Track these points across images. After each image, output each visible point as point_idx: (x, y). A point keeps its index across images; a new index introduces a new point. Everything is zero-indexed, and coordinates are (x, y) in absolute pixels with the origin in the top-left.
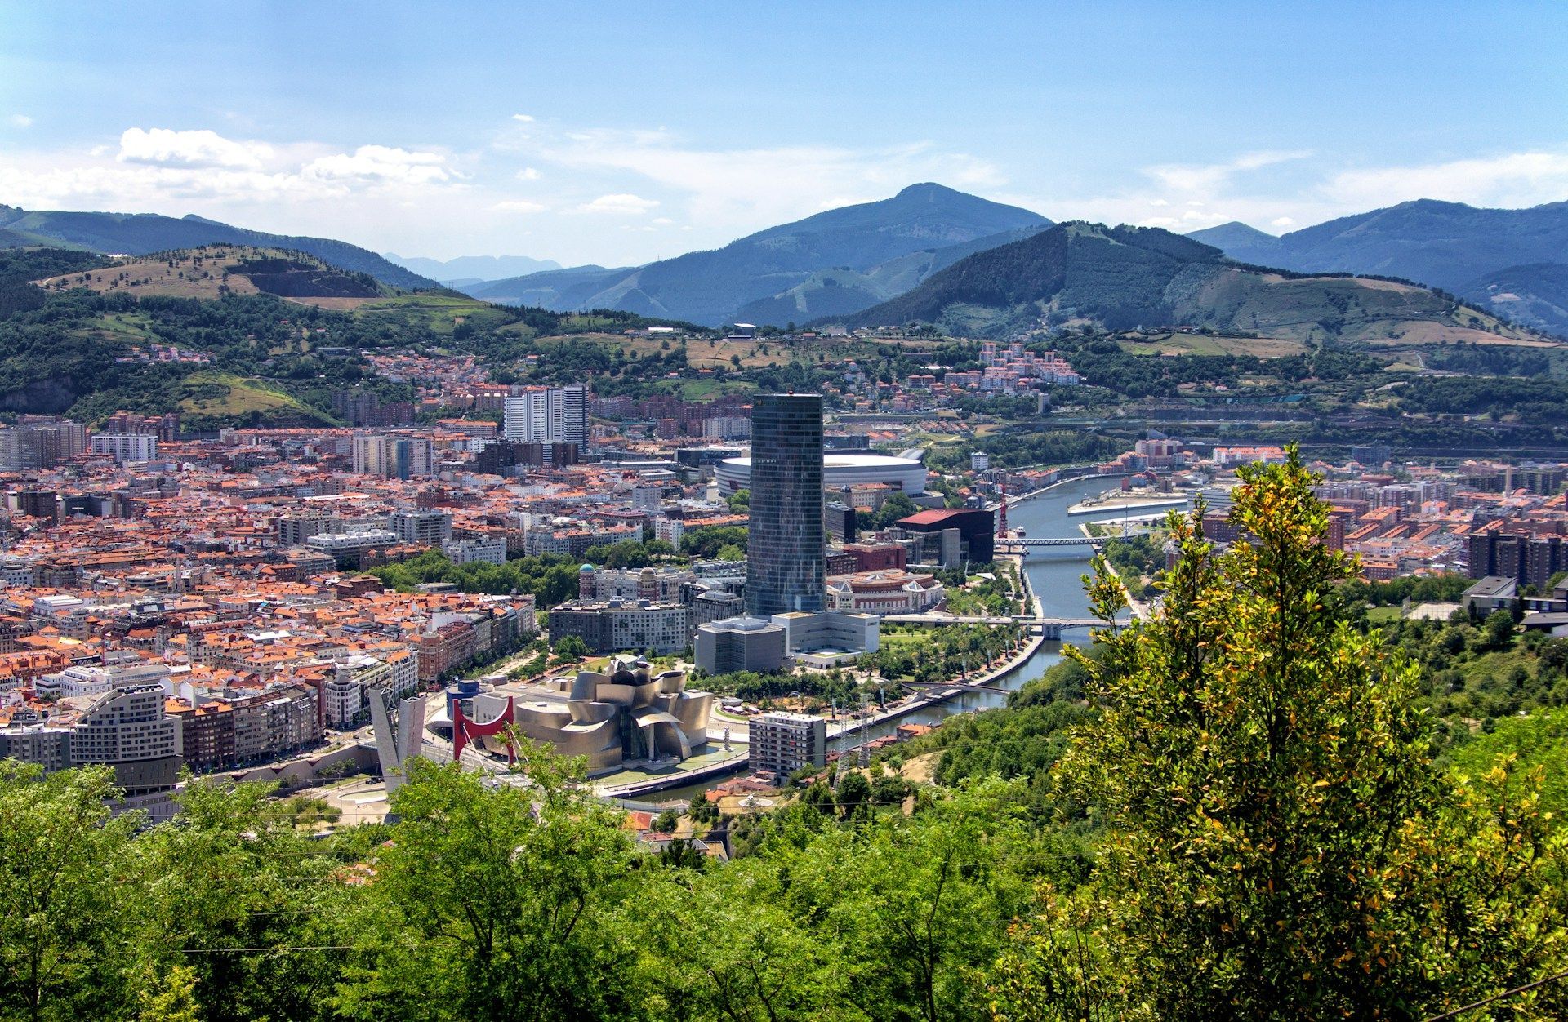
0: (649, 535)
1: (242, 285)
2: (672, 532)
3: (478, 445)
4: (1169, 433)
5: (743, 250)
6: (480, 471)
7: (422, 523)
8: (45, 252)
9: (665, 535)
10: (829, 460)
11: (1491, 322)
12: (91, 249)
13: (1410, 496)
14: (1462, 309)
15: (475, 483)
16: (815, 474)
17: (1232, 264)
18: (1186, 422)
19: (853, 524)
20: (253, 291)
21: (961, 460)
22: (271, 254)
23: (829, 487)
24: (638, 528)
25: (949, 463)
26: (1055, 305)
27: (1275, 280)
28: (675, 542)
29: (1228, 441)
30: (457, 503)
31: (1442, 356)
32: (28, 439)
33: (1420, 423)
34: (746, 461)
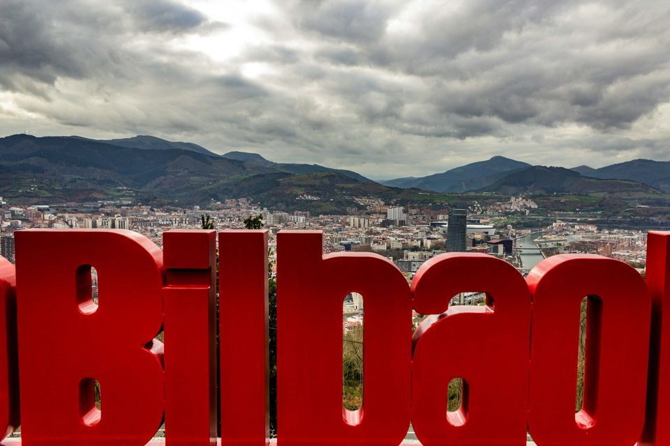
0: (422, 244)
1: (326, 181)
2: (428, 244)
3: (381, 220)
4: (563, 220)
5: (449, 173)
6: (381, 227)
7: (366, 239)
8: (282, 173)
9: (426, 244)
10: (468, 226)
11: (659, 192)
12: (291, 172)
13: (633, 239)
14: (650, 188)
15: (379, 229)
16: (464, 229)
17: (582, 176)
18: (568, 218)
19: (475, 242)
20: (328, 183)
21: (505, 227)
22: (333, 174)
23: (468, 232)
24: (419, 242)
25: (502, 227)
26: (532, 187)
27: (595, 181)
28: (429, 246)
29: (580, 223)
30: (375, 234)
31: (644, 201)
32: (275, 216)
33: (637, 220)
34: (447, 226)
